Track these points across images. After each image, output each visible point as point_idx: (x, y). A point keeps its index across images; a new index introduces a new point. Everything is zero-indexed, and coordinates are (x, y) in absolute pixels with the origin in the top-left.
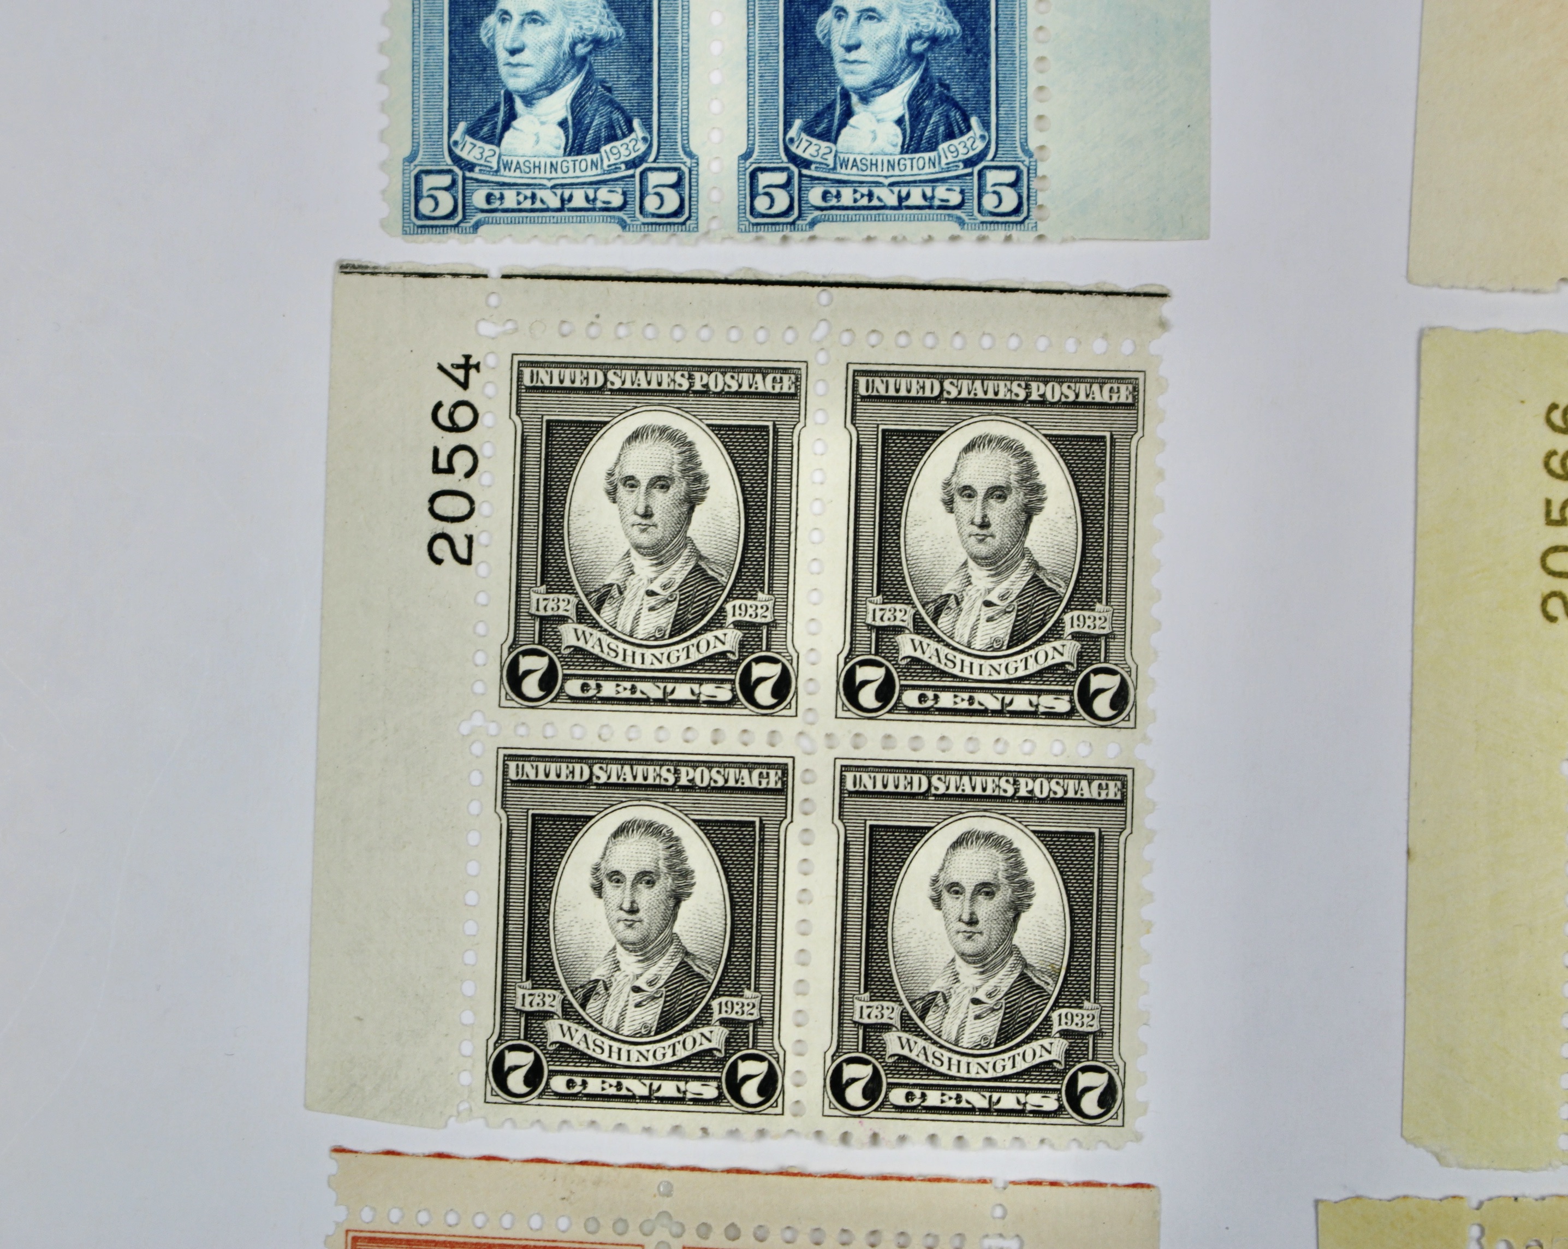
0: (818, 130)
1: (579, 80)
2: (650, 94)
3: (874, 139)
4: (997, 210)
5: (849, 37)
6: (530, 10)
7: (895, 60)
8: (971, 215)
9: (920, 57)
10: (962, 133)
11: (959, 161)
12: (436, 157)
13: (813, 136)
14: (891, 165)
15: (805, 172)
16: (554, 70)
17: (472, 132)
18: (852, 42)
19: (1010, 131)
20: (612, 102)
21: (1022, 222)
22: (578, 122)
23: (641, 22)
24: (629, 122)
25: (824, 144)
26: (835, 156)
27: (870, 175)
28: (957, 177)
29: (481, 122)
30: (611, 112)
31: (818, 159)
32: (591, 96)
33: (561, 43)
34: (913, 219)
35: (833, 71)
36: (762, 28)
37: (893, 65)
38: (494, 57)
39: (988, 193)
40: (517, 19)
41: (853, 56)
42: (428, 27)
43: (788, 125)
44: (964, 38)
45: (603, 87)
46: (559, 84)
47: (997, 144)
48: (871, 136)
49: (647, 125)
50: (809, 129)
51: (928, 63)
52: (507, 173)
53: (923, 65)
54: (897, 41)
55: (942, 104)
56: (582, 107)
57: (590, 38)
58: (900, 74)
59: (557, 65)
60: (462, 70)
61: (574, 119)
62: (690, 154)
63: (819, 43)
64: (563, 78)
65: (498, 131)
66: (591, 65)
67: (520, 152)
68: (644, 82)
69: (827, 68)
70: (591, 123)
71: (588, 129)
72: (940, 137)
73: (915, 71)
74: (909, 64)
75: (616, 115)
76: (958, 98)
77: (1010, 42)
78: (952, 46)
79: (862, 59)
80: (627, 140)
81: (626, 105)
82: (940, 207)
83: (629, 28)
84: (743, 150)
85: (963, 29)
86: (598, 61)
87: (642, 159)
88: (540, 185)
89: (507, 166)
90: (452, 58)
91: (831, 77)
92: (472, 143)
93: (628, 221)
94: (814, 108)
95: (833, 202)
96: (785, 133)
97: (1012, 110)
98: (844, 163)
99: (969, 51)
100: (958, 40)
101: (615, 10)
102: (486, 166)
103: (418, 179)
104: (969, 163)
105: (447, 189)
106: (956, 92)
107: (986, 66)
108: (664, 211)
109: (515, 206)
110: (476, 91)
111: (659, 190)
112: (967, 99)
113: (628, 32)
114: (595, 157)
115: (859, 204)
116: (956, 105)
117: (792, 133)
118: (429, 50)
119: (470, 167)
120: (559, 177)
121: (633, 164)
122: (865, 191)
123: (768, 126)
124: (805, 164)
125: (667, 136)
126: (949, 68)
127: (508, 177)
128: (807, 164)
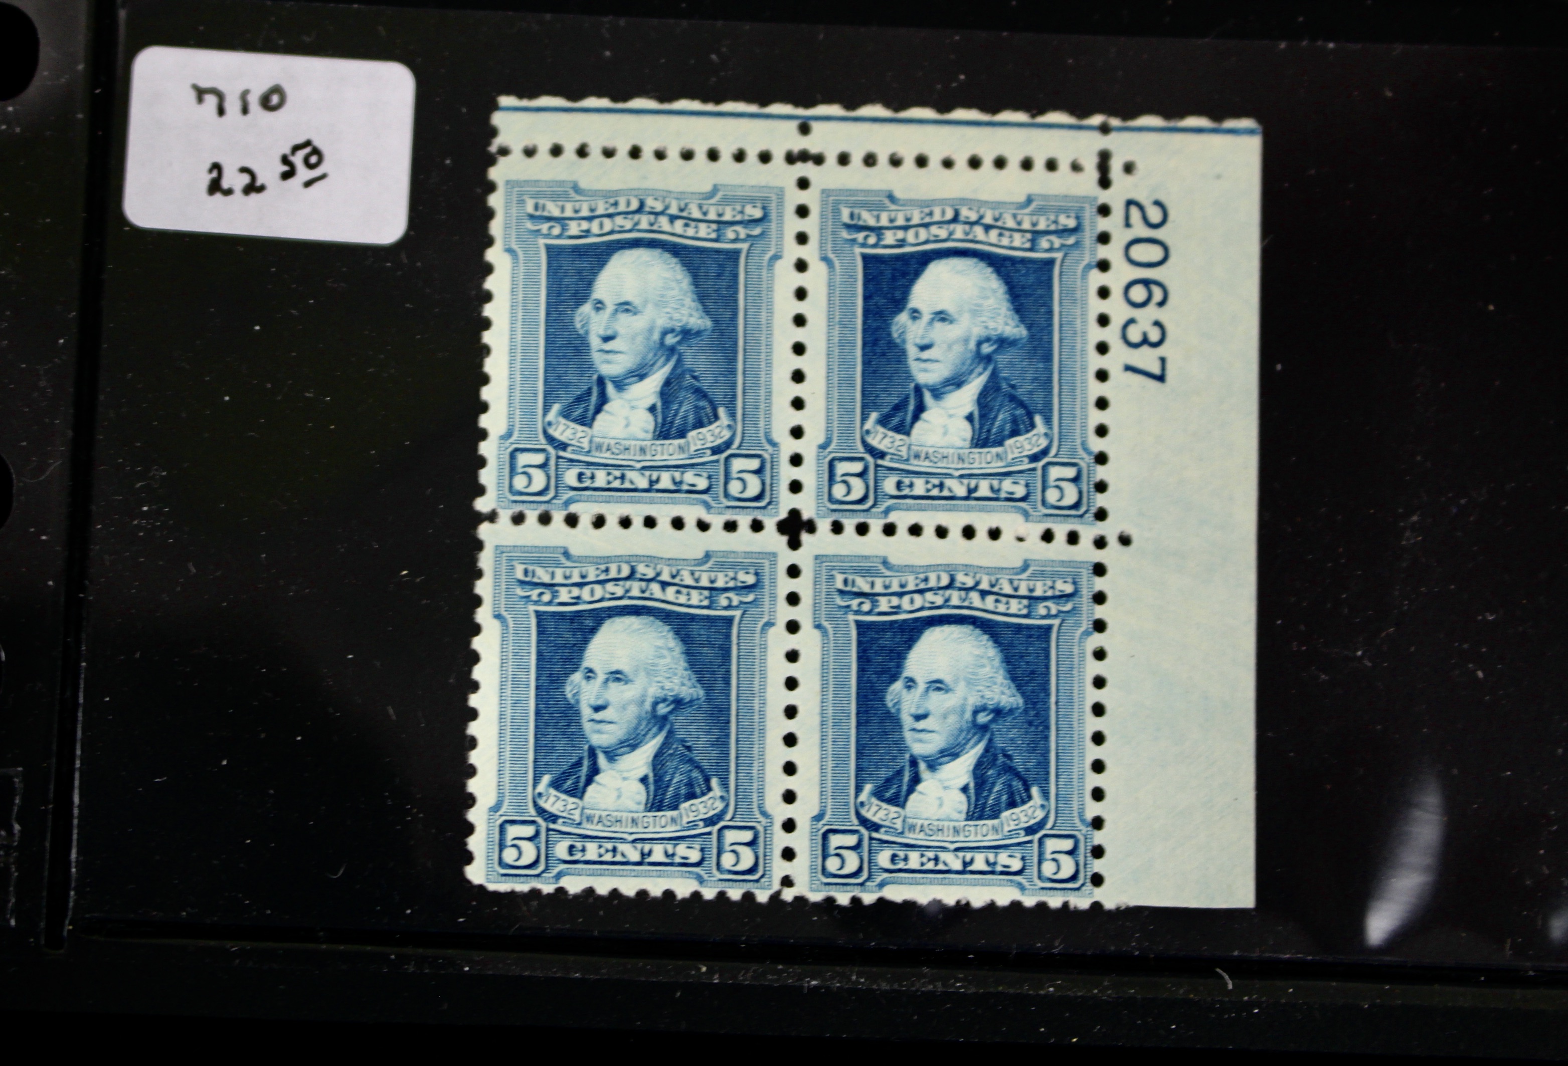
0: (888, 795)
1: (659, 739)
2: (728, 754)
3: (941, 805)
4: (1056, 877)
5: (918, 707)
6: (614, 669)
7: (961, 730)
8: (1030, 881)
9: (984, 728)
10: (1024, 802)
11: (1021, 829)
12: (520, 807)
13: (883, 801)
14: (956, 831)
15: (875, 835)
16: (636, 728)
17: (556, 784)
18: (921, 711)
19: (1068, 801)
20: (691, 761)
21: (1078, 889)
22: (658, 779)
23: (720, 685)
24: (707, 780)
25: (894, 809)
26: (904, 821)
27: (936, 839)
28: (1019, 844)
29: (565, 775)
30: (691, 771)
31: (887, 823)
32: (671, 755)
33: (643, 702)
34: (975, 884)
35: (902, 739)
36: (836, 695)
37: (959, 735)
38: (578, 713)
39: (1047, 860)
40: (601, 677)
41: (921, 725)
42: (516, 683)
43: (859, 789)
44: (1026, 711)
45: (684, 746)
46: (641, 742)
47: (1057, 813)
48: (937, 803)
49: (725, 784)
50: (878, 794)
51: (992, 734)
52: (589, 826)
53: (988, 736)
54: (963, 712)
55: (1005, 774)
56: (663, 765)
57: (671, 699)
58: (965, 744)
59: (639, 724)
60: (547, 724)
61: (655, 775)
62: (764, 814)
63: (888, 712)
64: (644, 735)
65: (581, 784)
66: (672, 724)
67: (603, 806)
68: (722, 742)
69: (896, 736)
70: (671, 780)
71: (668, 786)
72: (1003, 805)
73: (979, 741)
74: (975, 734)
75: (695, 774)
76: (1020, 768)
77: (1068, 716)
78: (1014, 719)
79: (930, 728)
80: (704, 798)
81: (705, 764)
82: (1002, 873)
83: (709, 690)
84: (815, 812)
85: (1026, 703)
86: (679, 721)
87: (719, 817)
88: (621, 839)
89: (589, 819)
90: (538, 713)
91: (901, 746)
92: (555, 796)
93: (706, 877)
94: (884, 773)
95: (901, 865)
96: (857, 796)
97: (1071, 780)
98: (912, 828)
99: (1030, 723)
100: (1021, 713)
101: (696, 672)
102: (570, 819)
103: (502, 829)
104: (1030, 830)
105: (530, 839)
106: (1018, 762)
107: (1046, 738)
108: (740, 868)
109: (594, 857)
110: (561, 744)
111: (735, 847)
112: (1028, 770)
113: (707, 694)
114: (674, 813)
115: (925, 868)
116: (1018, 775)
117: (863, 797)
118: (515, 703)
119: (553, 818)
120: (639, 831)
121: (710, 821)
122: (931, 854)
123: (839, 789)
124: (875, 827)
125: (742, 795)
126: (1012, 739)
127: (589, 829)
128: (876, 827)
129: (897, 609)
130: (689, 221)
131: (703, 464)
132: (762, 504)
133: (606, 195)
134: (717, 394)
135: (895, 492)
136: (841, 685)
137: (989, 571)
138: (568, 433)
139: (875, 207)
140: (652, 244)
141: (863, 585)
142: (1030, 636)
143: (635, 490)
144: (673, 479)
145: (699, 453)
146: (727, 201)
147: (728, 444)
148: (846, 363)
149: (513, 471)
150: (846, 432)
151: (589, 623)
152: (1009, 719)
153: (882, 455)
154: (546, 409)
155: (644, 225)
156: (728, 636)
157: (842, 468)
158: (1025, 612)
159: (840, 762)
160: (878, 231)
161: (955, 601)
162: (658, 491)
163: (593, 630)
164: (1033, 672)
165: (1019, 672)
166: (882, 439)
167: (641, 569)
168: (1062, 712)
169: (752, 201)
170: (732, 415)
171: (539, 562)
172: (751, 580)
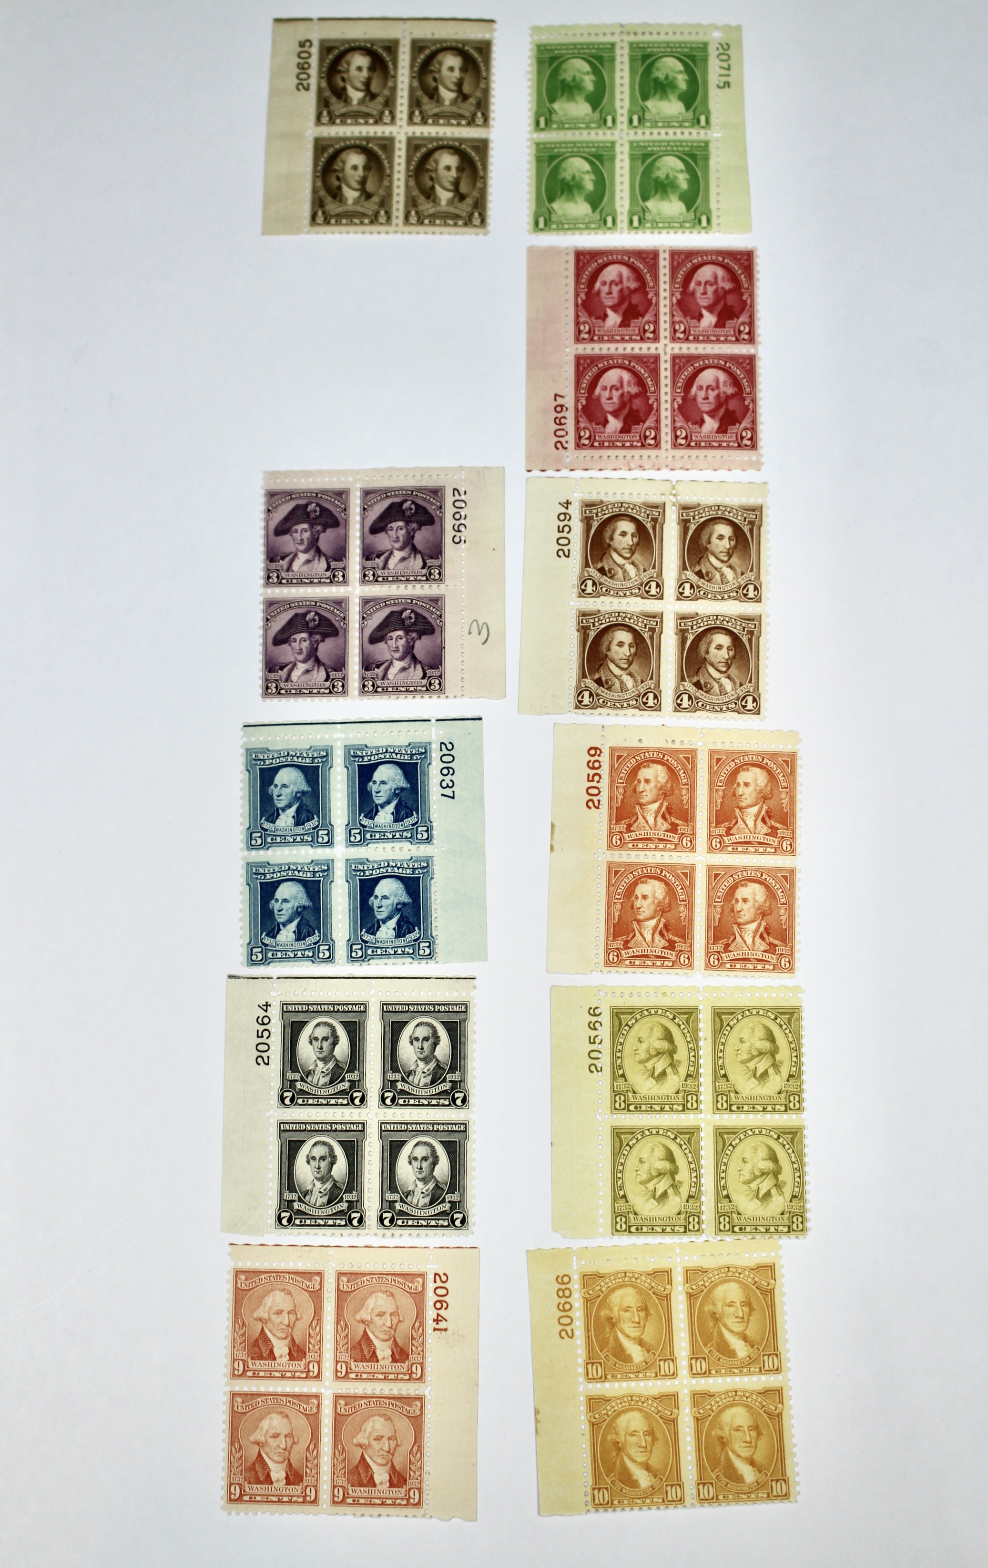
1: (298, 919)
4: (423, 955)
8: (416, 956)
12: (257, 943)
19: (427, 931)
21: (431, 958)
34: (399, 958)
36: (353, 902)
39: (421, 949)
42: (254, 905)
49: (319, 932)
62: (332, 940)
77: (426, 904)
82: (406, 954)
83: (314, 903)
84: (348, 939)
87: (318, 942)
90: (261, 913)
91: (374, 916)
93: (314, 961)
94: (369, 925)
95: (375, 954)
103: (251, 950)
105: (260, 952)
106: (411, 920)
108: (325, 957)
111: (323, 951)
115: (382, 954)
116: (411, 924)
118: (254, 911)
120: (294, 948)
123: (355, 931)
124: (366, 942)
125: (325, 935)
129: (372, 874)
130: (303, 758)
132: (329, 844)
133: (277, 751)
134: (314, 811)
135: (370, 838)
136: (355, 899)
137: (400, 861)
139: (362, 750)
141: (360, 867)
142: (413, 880)
144: (301, 838)
146: (315, 751)
148: (353, 799)
149: (251, 839)
150: (354, 820)
153: (365, 827)
154: (261, 819)
156: (319, 886)
157: (353, 832)
158: (411, 873)
159: (355, 923)
160: (362, 757)
162: (296, 842)
167: (292, 867)
168: (424, 903)
169: (323, 750)
170: (319, 817)
171: (260, 867)
172: (326, 868)
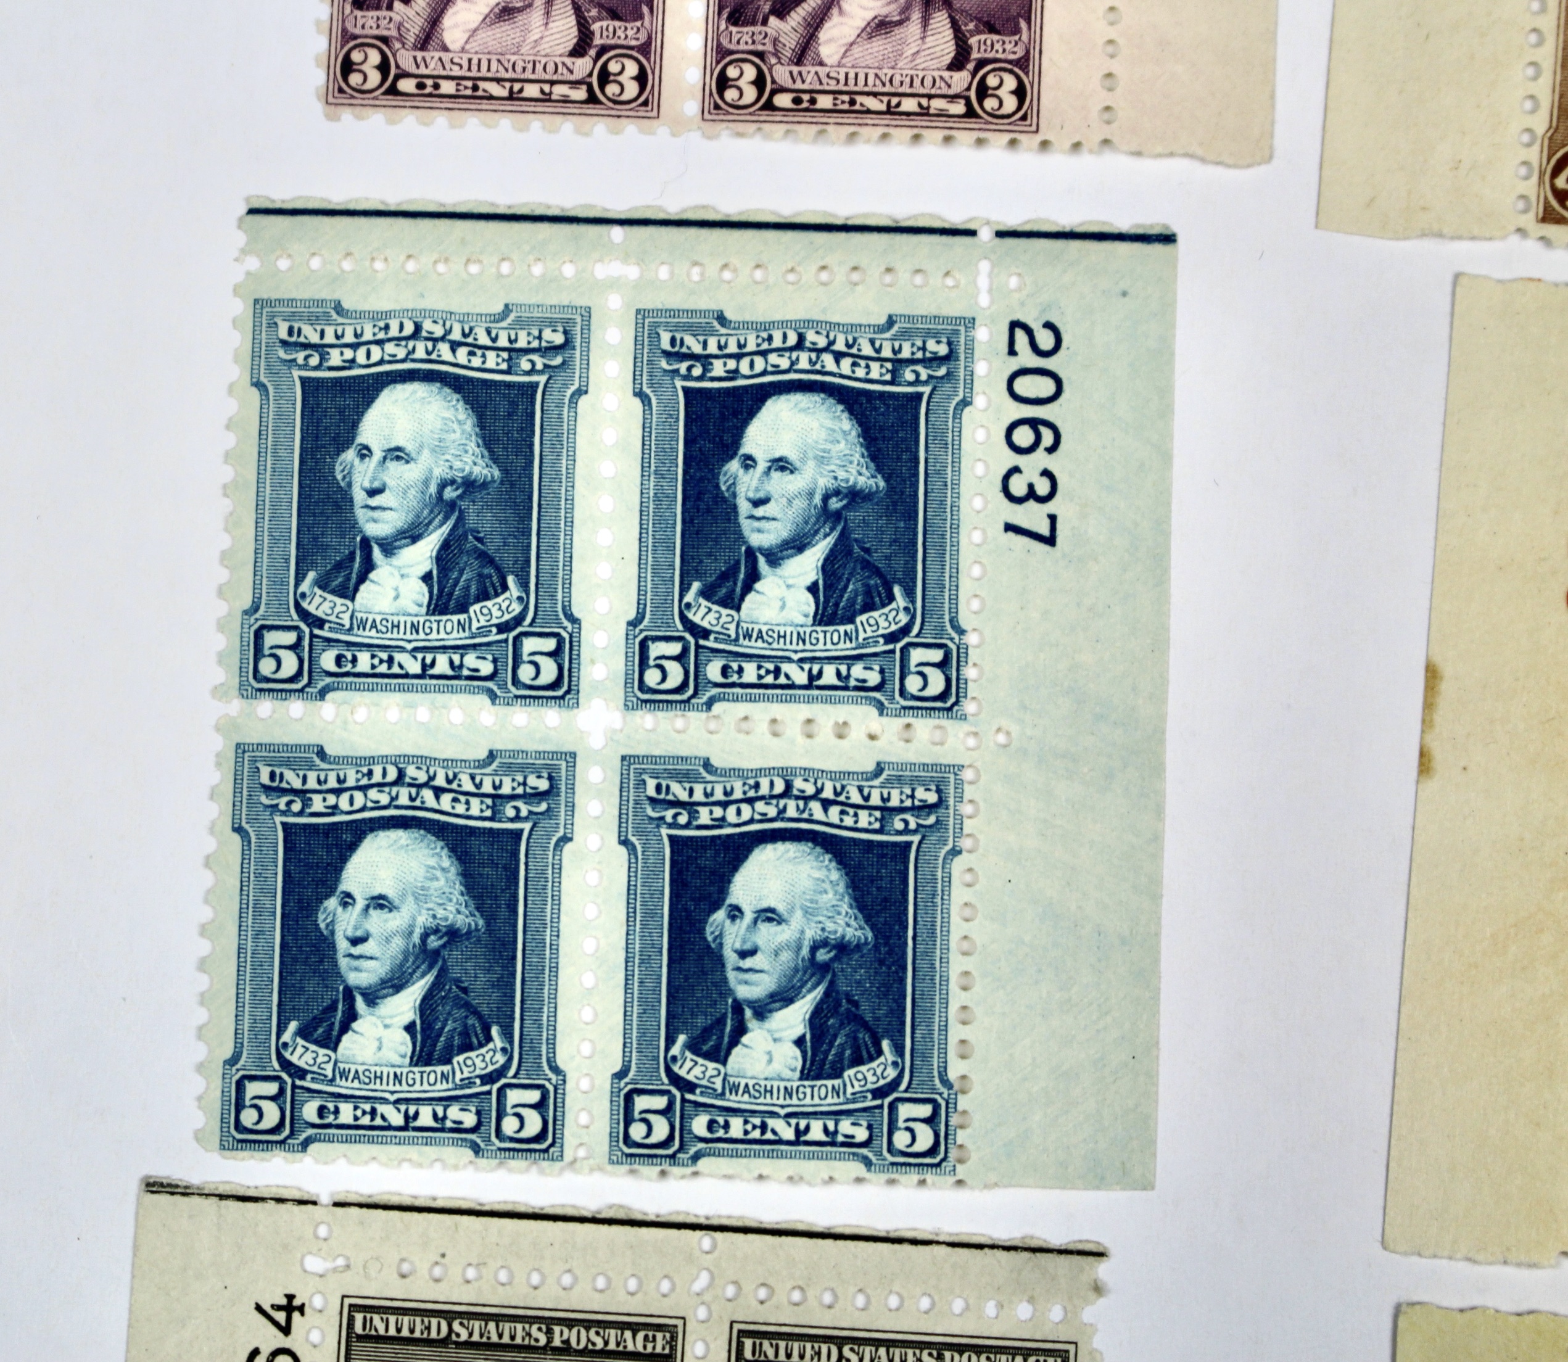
0: (705, 1048)
1: (429, 978)
2: (513, 997)
3: (770, 1061)
4: (910, 1150)
5: (744, 942)
6: (376, 893)
7: (796, 970)
8: (879, 1154)
9: (825, 968)
10: (872, 1059)
11: (868, 1091)
12: (261, 1060)
13: (698, 1055)
14: (788, 1092)
15: (689, 1096)
16: (401, 965)
17: (304, 1033)
18: (748, 946)
19: (926, 1057)
20: (467, 1005)
21: (938, 1165)
22: (427, 1025)
23: (504, 913)
24: (487, 1030)
25: (711, 1065)
26: (724, 1080)
27: (763, 1103)
28: (865, 1110)
29: (316, 1022)
30: (466, 1017)
31: (704, 1082)
32: (444, 997)
33: (411, 933)
34: (812, 1157)
35: (725, 980)
36: (644, 926)
37: (794, 976)
38: (333, 946)
39: (900, 1129)
40: (360, 904)
41: (748, 963)
42: (258, 910)
43: (670, 1041)
44: (876, 947)
45: (458, 987)
46: (407, 982)
47: (912, 1072)
48: (766, 1057)
49: (508, 1035)
50: (693, 1047)
51: (834, 975)
52: (343, 1083)
53: (829, 977)
54: (799, 948)
55: (849, 1024)
56: (433, 1010)
57: (444, 930)
58: (802, 987)
59: (406, 959)
60: (295, 960)
61: (422, 1023)
62: (556, 1070)
63: (709, 947)
64: (411, 974)
65: (335, 1033)
66: (444, 961)
67: (360, 1059)
68: (505, 984)
69: (717, 977)
70: (443, 1028)
71: (439, 1035)
72: (846, 1062)
73: (818, 984)
74: (812, 975)
75: (472, 1021)
76: (868, 1017)
77: (929, 953)
78: (862, 957)
79: (757, 968)
80: (483, 1050)
81: (484, 1010)
82: (843, 1144)
83: (489, 921)
84: (617, 1067)
85: (876, 937)
86: (454, 956)
87: (501, 1072)
88: (381, 1098)
89: (344, 1074)
90: (283, 946)
91: (723, 988)
92: (303, 1046)
93: (482, 1145)
94: (701, 1022)
95: (721, 1133)
96: (667, 1049)
97: (931, 1032)
98: (735, 1088)
99: (881, 962)
100: (870, 950)
101: (474, 898)
102: (320, 1074)
103: (240, 1086)
104: (879, 1093)
105: (273, 1098)
106: (865, 1009)
107: (902, 981)
108: (524, 1134)
109: (350, 1121)
110: (311, 986)
111: (520, 1110)
112: (878, 1019)
113: (488, 924)
114: (446, 1068)
115: (750, 1136)
116: (865, 1026)
117: (675, 1050)
118: (257, 935)
119: (301, 1073)
120: (403, 1090)
121: (489, 1079)
122: (757, 1121)
123: (646, 1039)
124: (689, 1086)
125: (529, 1046)
126: (859, 982)
127: (344, 1087)
128: (691, 1087)
129: (721, 822)
130: (475, 348)
131: (488, 644)
132: (560, 693)
133: (374, 316)
134: (507, 559)
135: (719, 679)
136: (651, 914)
137: (833, 776)
138: (326, 607)
139: (701, 331)
140: (429, 377)
141: (679, 792)
142: (884, 856)
143: (406, 676)
144: (451, 662)
145: (483, 631)
146: (521, 323)
147: (518, 620)
148: (662, 522)
149: (258, 654)
150: (661, 607)
151: (347, 837)
152: (856, 956)
153: (705, 633)
154: (299, 578)
155: (420, 353)
156: (515, 854)
157: (657, 649)
158: (877, 826)
159: (648, 1008)
160: (705, 360)
161: (791, 812)
162: (432, 677)
163: (353, 847)
164: (885, 900)
165: (869, 900)
166: (705, 614)
167: (411, 771)
168: (921, 948)
169: (552, 324)
170: (524, 585)
171: (288, 763)
172: (543, 785)
